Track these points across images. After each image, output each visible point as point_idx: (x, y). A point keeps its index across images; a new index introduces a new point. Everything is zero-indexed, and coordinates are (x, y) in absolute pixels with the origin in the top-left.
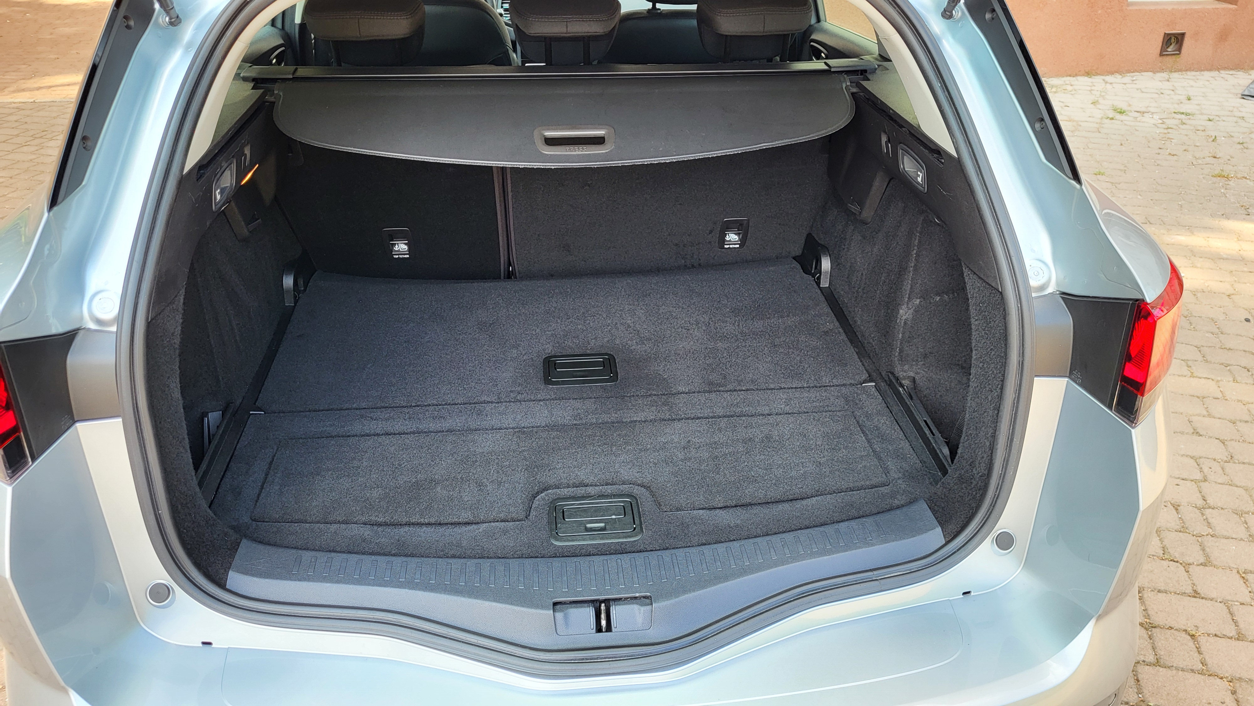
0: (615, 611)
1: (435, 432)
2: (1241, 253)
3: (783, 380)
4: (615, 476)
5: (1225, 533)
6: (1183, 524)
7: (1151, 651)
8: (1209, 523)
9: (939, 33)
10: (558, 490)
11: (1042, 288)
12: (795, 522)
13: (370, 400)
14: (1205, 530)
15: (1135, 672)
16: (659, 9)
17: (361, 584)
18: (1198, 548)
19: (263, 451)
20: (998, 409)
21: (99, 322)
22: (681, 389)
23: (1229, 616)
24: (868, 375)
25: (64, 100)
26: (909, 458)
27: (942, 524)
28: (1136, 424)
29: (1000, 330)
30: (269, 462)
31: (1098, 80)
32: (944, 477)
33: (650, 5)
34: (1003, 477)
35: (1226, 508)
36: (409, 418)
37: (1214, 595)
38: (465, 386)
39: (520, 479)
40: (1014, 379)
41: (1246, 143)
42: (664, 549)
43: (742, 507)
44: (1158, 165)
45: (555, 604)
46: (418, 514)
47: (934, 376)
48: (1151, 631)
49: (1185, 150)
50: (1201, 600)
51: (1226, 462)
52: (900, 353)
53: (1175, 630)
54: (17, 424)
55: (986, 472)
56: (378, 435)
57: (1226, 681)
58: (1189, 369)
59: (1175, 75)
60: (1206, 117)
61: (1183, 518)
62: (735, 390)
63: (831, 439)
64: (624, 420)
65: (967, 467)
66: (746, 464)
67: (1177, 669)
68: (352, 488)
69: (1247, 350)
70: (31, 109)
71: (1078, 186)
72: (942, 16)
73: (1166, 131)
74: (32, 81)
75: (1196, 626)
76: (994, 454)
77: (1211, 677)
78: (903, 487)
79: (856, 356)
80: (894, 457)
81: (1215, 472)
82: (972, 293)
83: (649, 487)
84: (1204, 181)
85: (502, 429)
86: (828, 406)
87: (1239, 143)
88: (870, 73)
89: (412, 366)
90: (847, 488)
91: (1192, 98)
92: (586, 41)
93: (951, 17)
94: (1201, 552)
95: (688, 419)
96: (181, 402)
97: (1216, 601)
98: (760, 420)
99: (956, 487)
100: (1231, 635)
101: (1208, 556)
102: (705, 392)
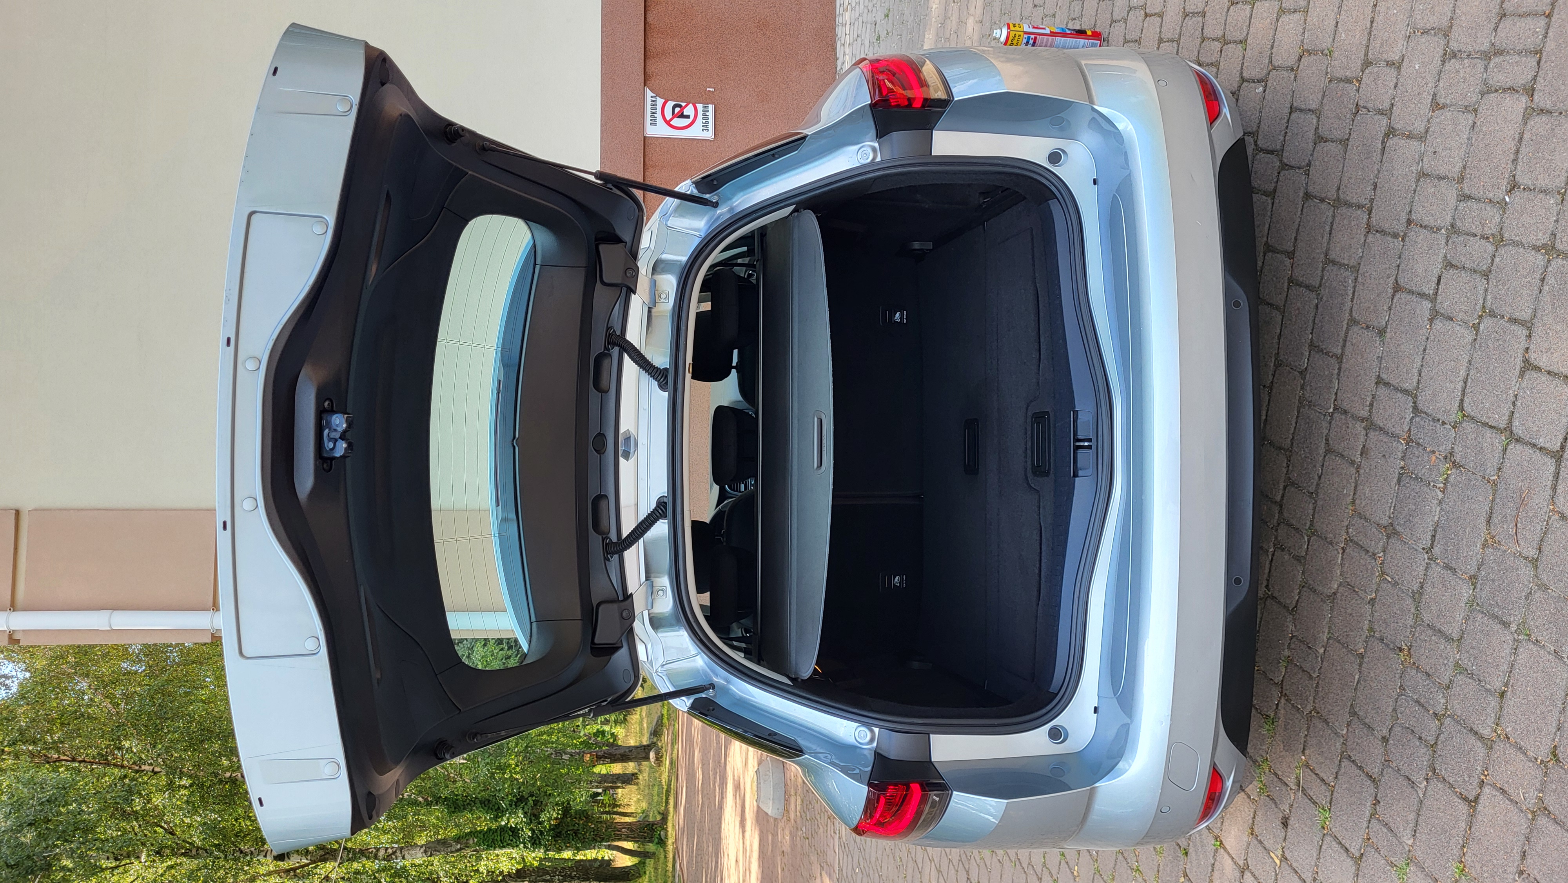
0: (1080, 437)
4: (1022, 428)
10: (1028, 469)
11: (874, 150)
21: (872, 740)
22: (983, 373)
27: (1045, 203)
28: (953, 99)
33: (734, 371)
36: (991, 576)
38: (977, 534)
39: (1021, 495)
42: (1054, 397)
45: (1074, 476)
46: (1035, 567)
54: (920, 782)
56: (998, 598)
62: (985, 330)
63: (1010, 265)
64: (997, 417)
66: (1019, 331)
68: (1020, 614)
83: (1028, 404)
85: (998, 508)
86: (995, 262)
90: (1032, 260)
95: (997, 370)
98: (999, 314)
102: (985, 354)
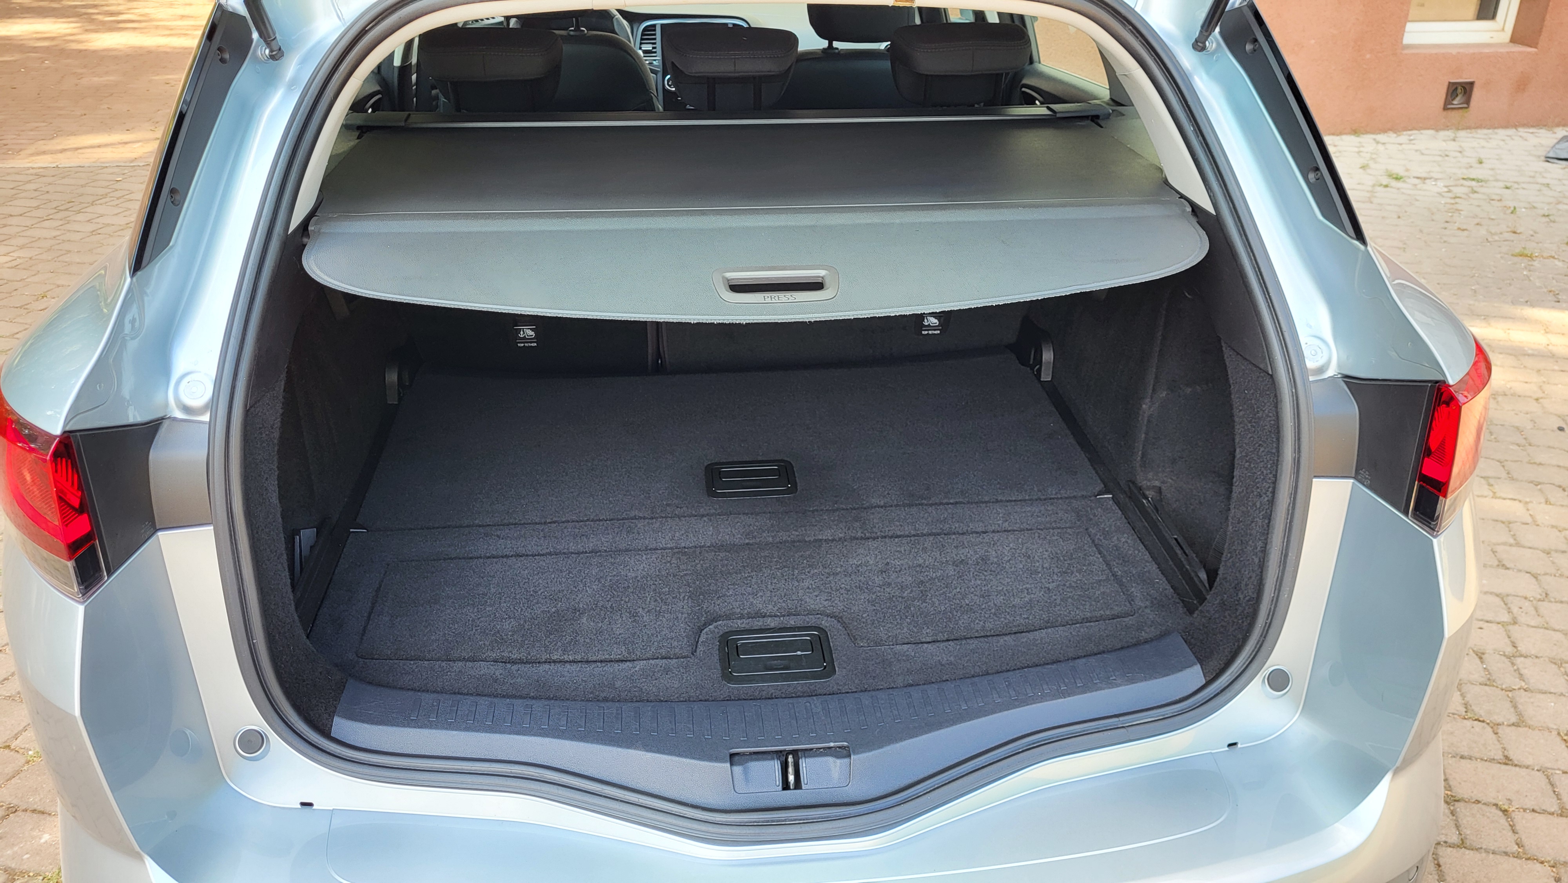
0: (804, 763)
1: (576, 553)
2: (1550, 347)
3: (1000, 491)
4: (799, 605)
5: (1542, 687)
6: (1488, 676)
7: (1454, 830)
8: (1522, 675)
9: (1190, 68)
10: (730, 623)
11: (1321, 370)
12: (1021, 659)
13: (495, 515)
14: (1518, 684)
15: (1436, 857)
16: (837, 49)
17: (496, 732)
18: (1508, 705)
19: (368, 575)
20: (1269, 518)
21: (186, 409)
22: (874, 501)
23: (1549, 787)
24: (1103, 486)
25: (95, 165)
26: (1157, 582)
27: (1201, 662)
28: (1438, 532)
29: (1270, 421)
30: (376, 589)
31: (1367, 140)
32: (1201, 605)
33: (824, 44)
34: (1276, 601)
35: (1542, 657)
36: (545, 537)
37: (1529, 761)
38: (611, 499)
39: (683, 608)
40: (1288, 480)
41: (1553, 215)
42: (862, 691)
43: (955, 642)
44: (1445, 242)
45: (732, 755)
46: (560, 650)
47: (1185, 485)
48: (1453, 805)
49: (1478, 224)
50: (1514, 768)
51: (1539, 600)
52: (1142, 458)
53: (1484, 804)
54: (92, 529)
55: (1255, 596)
56: (507, 556)
57: (1547, 866)
58: (1491, 488)
59: (1462, 134)
60: (1502, 184)
61: (1489, 668)
62: (941, 504)
63: (1061, 561)
64: (807, 539)
65: (1231, 590)
66: (958, 590)
67: (1487, 851)
68: (479, 619)
69: (1562, 464)
70: (53, 176)
71: (1362, 247)
72: (1193, 48)
73: (1453, 201)
74: (54, 141)
75: (1509, 800)
76: (1264, 573)
77: (1529, 862)
78: (1151, 617)
79: (1088, 463)
80: (1139, 582)
81: (1526, 613)
82: (1234, 378)
83: (841, 618)
84: (1502, 261)
85: (658, 549)
86: (1055, 521)
87: (1544, 215)
88: (1103, 119)
89: (545, 476)
90: (1083, 619)
91: (1484, 160)
92: (757, 81)
93: (1203, 48)
94: (1512, 710)
95: (885, 537)
96: (279, 510)
97: (1533, 769)
98: (972, 538)
99: (1217, 615)
100: (1553, 810)
101: (1521, 714)
102: (904, 505)
